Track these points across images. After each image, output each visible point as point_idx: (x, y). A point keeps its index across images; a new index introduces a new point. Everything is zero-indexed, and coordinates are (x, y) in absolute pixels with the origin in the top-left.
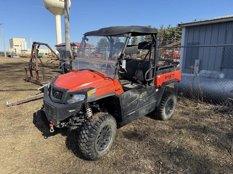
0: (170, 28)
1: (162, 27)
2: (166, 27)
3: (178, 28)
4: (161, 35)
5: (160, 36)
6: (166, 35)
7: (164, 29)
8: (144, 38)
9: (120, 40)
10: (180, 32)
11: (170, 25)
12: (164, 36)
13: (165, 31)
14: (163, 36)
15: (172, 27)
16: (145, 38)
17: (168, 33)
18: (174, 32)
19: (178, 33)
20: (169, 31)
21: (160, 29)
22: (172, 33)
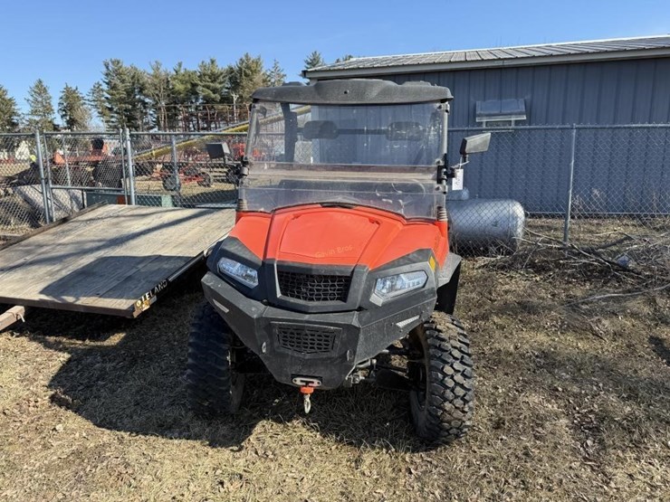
0: (182, 71)
1: (158, 69)
2: (168, 68)
3: (205, 75)
4: (157, 92)
5: (157, 95)
6: (173, 93)
7: (163, 73)
8: (103, 98)
9: (10, 100)
10: (211, 84)
11: (180, 65)
12: (169, 96)
13: (168, 82)
14: (166, 94)
15: (188, 69)
16: (107, 98)
17: (179, 87)
18: (194, 85)
19: (208, 87)
20: (182, 82)
21: (152, 72)
22: (189, 86)
